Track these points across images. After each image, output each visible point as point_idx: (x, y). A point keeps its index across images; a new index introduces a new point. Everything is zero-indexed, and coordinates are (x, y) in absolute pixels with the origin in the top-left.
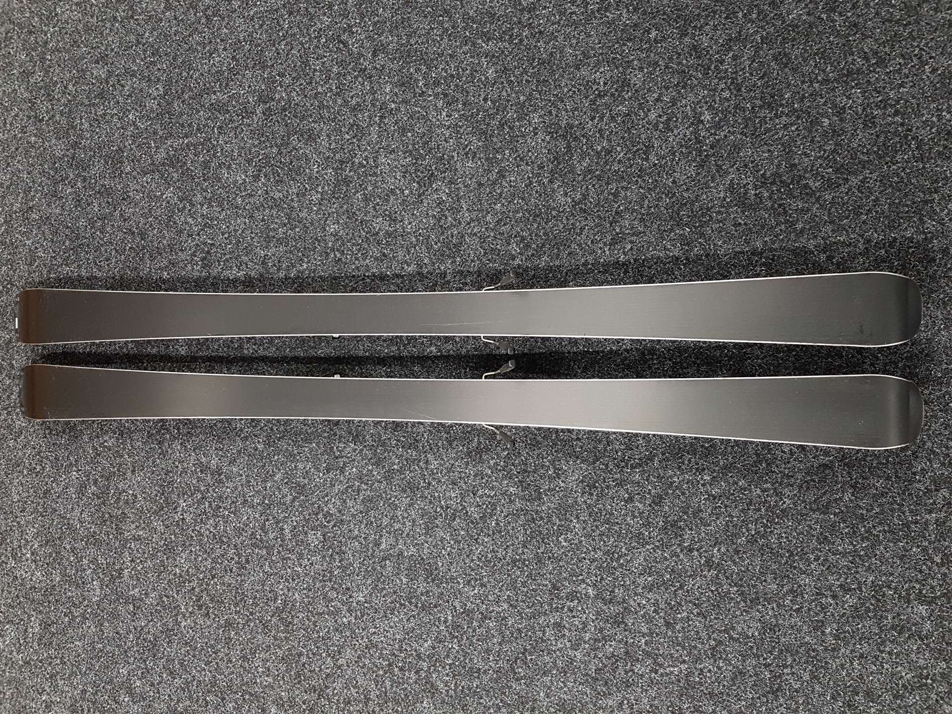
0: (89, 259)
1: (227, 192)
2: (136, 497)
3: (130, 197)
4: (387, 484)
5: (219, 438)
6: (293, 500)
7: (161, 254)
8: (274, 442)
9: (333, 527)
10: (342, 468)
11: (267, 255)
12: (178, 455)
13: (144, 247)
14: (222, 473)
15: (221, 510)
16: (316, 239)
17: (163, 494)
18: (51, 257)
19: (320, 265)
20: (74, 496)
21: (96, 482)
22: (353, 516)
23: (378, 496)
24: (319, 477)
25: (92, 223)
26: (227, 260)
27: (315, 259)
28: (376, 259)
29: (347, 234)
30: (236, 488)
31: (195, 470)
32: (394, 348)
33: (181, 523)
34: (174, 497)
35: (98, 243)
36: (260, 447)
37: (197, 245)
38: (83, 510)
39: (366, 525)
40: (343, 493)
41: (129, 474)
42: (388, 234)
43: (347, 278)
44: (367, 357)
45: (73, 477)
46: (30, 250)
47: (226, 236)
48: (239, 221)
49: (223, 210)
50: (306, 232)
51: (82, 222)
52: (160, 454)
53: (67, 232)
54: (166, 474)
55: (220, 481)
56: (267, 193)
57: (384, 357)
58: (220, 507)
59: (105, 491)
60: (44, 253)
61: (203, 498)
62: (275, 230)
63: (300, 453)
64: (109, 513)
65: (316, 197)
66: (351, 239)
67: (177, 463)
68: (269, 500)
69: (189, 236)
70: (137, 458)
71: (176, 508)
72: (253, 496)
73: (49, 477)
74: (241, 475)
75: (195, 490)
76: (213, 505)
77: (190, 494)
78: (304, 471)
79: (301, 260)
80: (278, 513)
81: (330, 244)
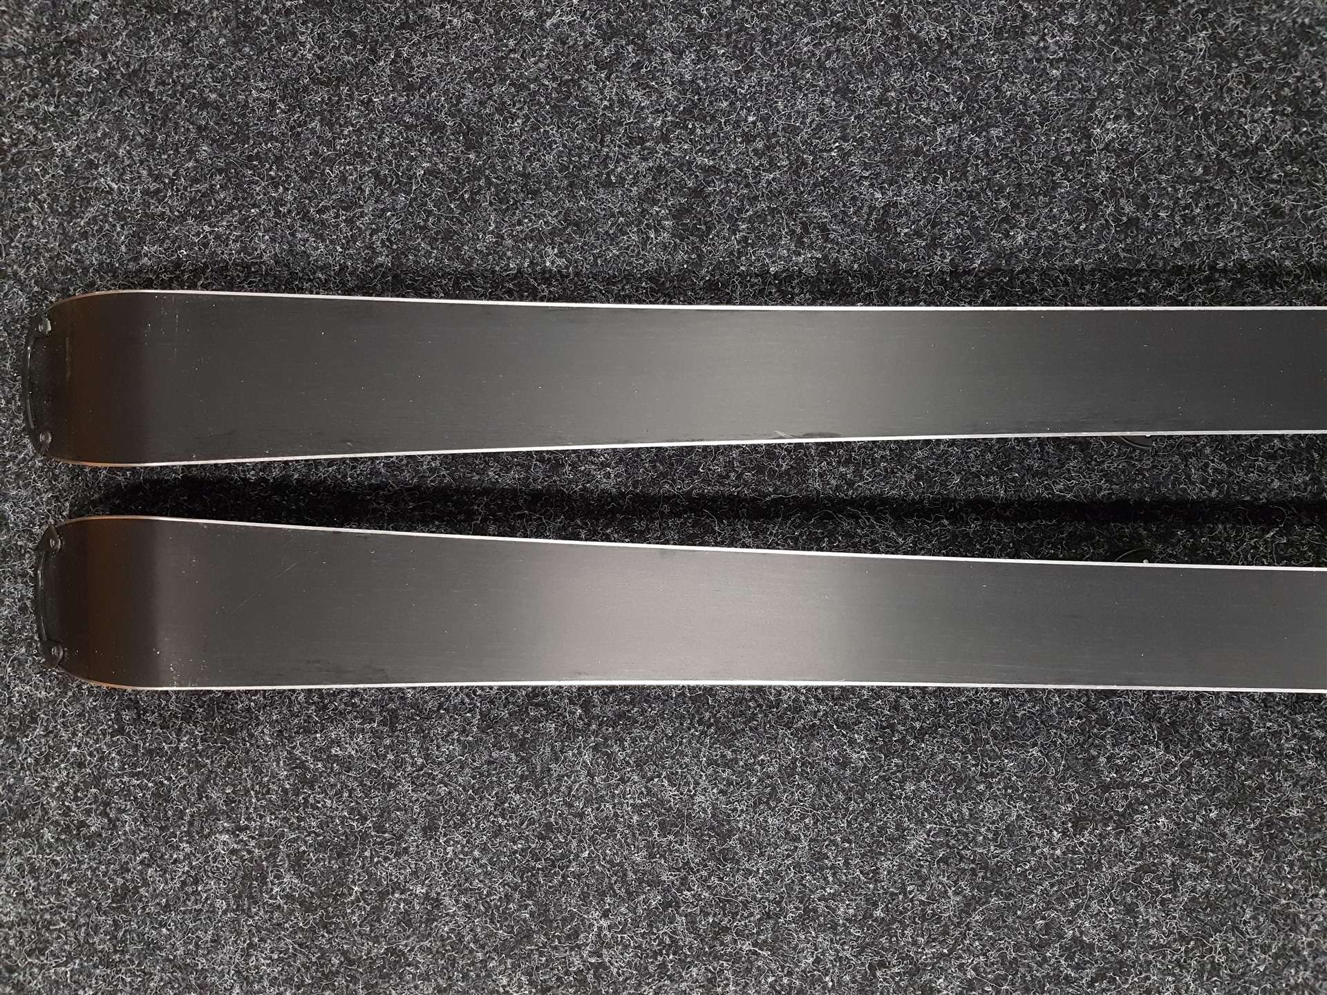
0: (281, 202)
1: (762, 18)
2: (437, 903)
3: (428, 20)
4: (1267, 859)
5: (721, 729)
6: (968, 907)
7: (535, 193)
8: (903, 741)
9: (1093, 981)
10: (1122, 815)
11: (895, 204)
12: (583, 779)
13: (476, 173)
14: (730, 834)
15: (728, 939)
16: (1058, 160)
17: (531, 894)
18: (146, 192)
19: (1066, 236)
20: (221, 904)
21: (297, 864)
22: (1159, 949)
23: (1237, 894)
24: (1049, 842)
25: (293, 93)
26: (761, 217)
27: (1054, 219)
28: (1252, 223)
29: (1159, 150)
30: (777, 875)
31: (640, 824)
32: (1300, 479)
33: (590, 978)
34: (571, 903)
35: (315, 153)
36: (859, 757)
37: (660, 169)
38: (251, 945)
39: (1200, 973)
40: (1125, 887)
41: (414, 838)
42: (1290, 153)
43: (1156, 273)
44: (1213, 503)
45: (219, 848)
46: (69, 169)
47: (760, 145)
48: (801, 104)
49: (749, 68)
50: (1025, 139)
51: (259, 91)
52: (524, 779)
53: (203, 117)
54: (541, 837)
55: (725, 857)
56: (896, 21)
57: (1269, 502)
58: (726, 930)
59: (334, 889)
60: (120, 179)
61: (666, 905)
62: (918, 131)
63: (986, 776)
64: (344, 953)
65: (1057, 41)
66: (1171, 164)
67: (579, 804)
68: (886, 910)
69: (632, 142)
70: (443, 790)
71: (575, 934)
72: (833, 896)
73: (133, 848)
74: (796, 839)
75: (640, 881)
76: (702, 925)
77: (622, 892)
78: (1003, 826)
79: (1007, 220)
80: (915, 943)
81: (1103, 177)
